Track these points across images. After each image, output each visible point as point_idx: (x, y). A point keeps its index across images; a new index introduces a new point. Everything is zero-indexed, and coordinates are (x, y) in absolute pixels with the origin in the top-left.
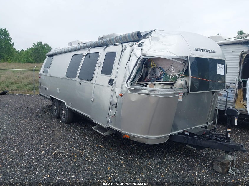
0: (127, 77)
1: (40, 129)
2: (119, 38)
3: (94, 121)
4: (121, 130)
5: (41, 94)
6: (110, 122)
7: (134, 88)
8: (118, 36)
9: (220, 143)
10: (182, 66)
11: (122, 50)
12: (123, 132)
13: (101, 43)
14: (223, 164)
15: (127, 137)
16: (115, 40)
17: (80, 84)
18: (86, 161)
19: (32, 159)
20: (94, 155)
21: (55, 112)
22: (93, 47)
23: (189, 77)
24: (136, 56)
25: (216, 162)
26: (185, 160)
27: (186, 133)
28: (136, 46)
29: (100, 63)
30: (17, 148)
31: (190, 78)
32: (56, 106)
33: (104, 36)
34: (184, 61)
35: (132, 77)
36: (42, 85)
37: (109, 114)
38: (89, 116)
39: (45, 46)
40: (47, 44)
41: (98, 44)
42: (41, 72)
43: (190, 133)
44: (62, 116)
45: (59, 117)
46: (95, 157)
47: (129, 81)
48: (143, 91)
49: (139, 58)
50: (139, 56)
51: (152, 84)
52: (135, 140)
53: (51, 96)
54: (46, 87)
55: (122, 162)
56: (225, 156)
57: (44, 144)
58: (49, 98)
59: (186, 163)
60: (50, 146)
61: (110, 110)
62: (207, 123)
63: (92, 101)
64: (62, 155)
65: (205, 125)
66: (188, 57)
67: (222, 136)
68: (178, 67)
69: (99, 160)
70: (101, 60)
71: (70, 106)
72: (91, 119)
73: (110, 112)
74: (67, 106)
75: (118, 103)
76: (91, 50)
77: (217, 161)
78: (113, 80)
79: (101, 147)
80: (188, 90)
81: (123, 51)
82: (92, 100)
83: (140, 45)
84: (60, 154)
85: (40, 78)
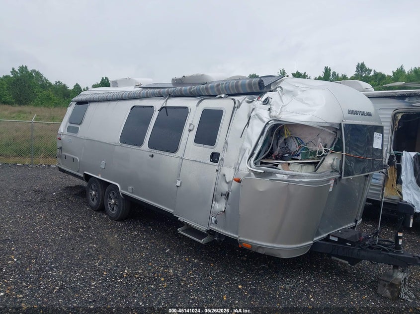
0: (247, 151)
1: (77, 231)
2: (225, 87)
3: (181, 219)
4: (237, 236)
5: (62, 167)
6: (213, 221)
7: (263, 171)
8: (222, 84)
9: (388, 254)
10: (331, 137)
11: (234, 108)
12: (240, 238)
13: (188, 92)
14: (392, 285)
15: (248, 246)
16: (215, 89)
17: (152, 156)
18: (182, 286)
19: (93, 286)
20: (191, 276)
21: (93, 200)
22: (173, 96)
23: (342, 155)
24: (261, 119)
25: (382, 282)
26: (331, 279)
27: (331, 238)
28: (258, 103)
29: (192, 126)
30: (56, 267)
31: (344, 156)
32: (96, 191)
33: (184, 76)
34: (335, 131)
35: (256, 152)
36: (63, 153)
37: (212, 209)
38: (171, 211)
39: (33, 74)
40: (37, 70)
41: (183, 93)
42: (62, 129)
43: (339, 239)
44: (110, 208)
45: (101, 209)
46: (194, 279)
47: (253, 159)
48: (279, 176)
49: (268, 123)
50: (266, 121)
51: (286, 163)
52: (260, 251)
53: (85, 172)
54: (74, 157)
55: (240, 287)
56: (393, 272)
57: (98, 259)
58: (82, 175)
59: (335, 285)
60: (111, 263)
61: (214, 202)
62: (356, 221)
63: (178, 186)
64: (141, 278)
65: (353, 224)
66: (341, 124)
67: (386, 243)
68: (325, 138)
69: (202, 283)
70: (194, 119)
71: (130, 192)
72: (175, 215)
73: (213, 205)
74: (121, 191)
75: (230, 193)
76: (168, 101)
77: (384, 281)
78: (218, 155)
79: (196, 261)
80: (341, 174)
81: (236, 109)
82: (178, 184)
83: (266, 102)
84: (137, 276)
85: (60, 139)
